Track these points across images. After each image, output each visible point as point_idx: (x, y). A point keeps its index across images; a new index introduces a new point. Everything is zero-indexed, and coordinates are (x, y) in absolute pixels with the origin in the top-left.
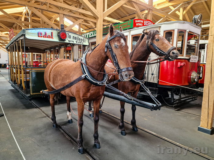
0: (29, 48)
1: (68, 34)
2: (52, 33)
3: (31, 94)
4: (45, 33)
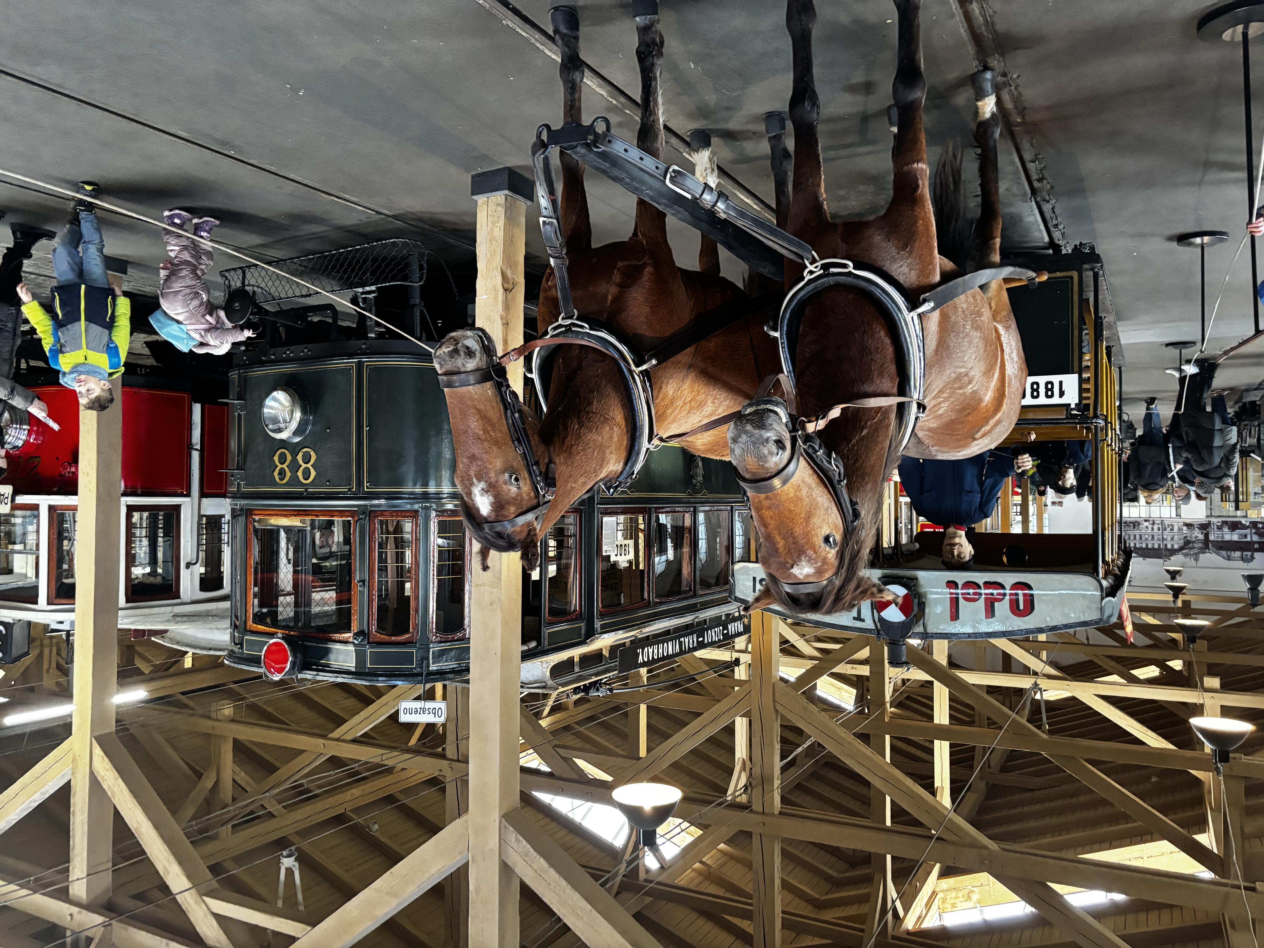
0: (1005, 559)
1: (859, 618)
2: (955, 616)
3: (1075, 274)
4: (990, 611)
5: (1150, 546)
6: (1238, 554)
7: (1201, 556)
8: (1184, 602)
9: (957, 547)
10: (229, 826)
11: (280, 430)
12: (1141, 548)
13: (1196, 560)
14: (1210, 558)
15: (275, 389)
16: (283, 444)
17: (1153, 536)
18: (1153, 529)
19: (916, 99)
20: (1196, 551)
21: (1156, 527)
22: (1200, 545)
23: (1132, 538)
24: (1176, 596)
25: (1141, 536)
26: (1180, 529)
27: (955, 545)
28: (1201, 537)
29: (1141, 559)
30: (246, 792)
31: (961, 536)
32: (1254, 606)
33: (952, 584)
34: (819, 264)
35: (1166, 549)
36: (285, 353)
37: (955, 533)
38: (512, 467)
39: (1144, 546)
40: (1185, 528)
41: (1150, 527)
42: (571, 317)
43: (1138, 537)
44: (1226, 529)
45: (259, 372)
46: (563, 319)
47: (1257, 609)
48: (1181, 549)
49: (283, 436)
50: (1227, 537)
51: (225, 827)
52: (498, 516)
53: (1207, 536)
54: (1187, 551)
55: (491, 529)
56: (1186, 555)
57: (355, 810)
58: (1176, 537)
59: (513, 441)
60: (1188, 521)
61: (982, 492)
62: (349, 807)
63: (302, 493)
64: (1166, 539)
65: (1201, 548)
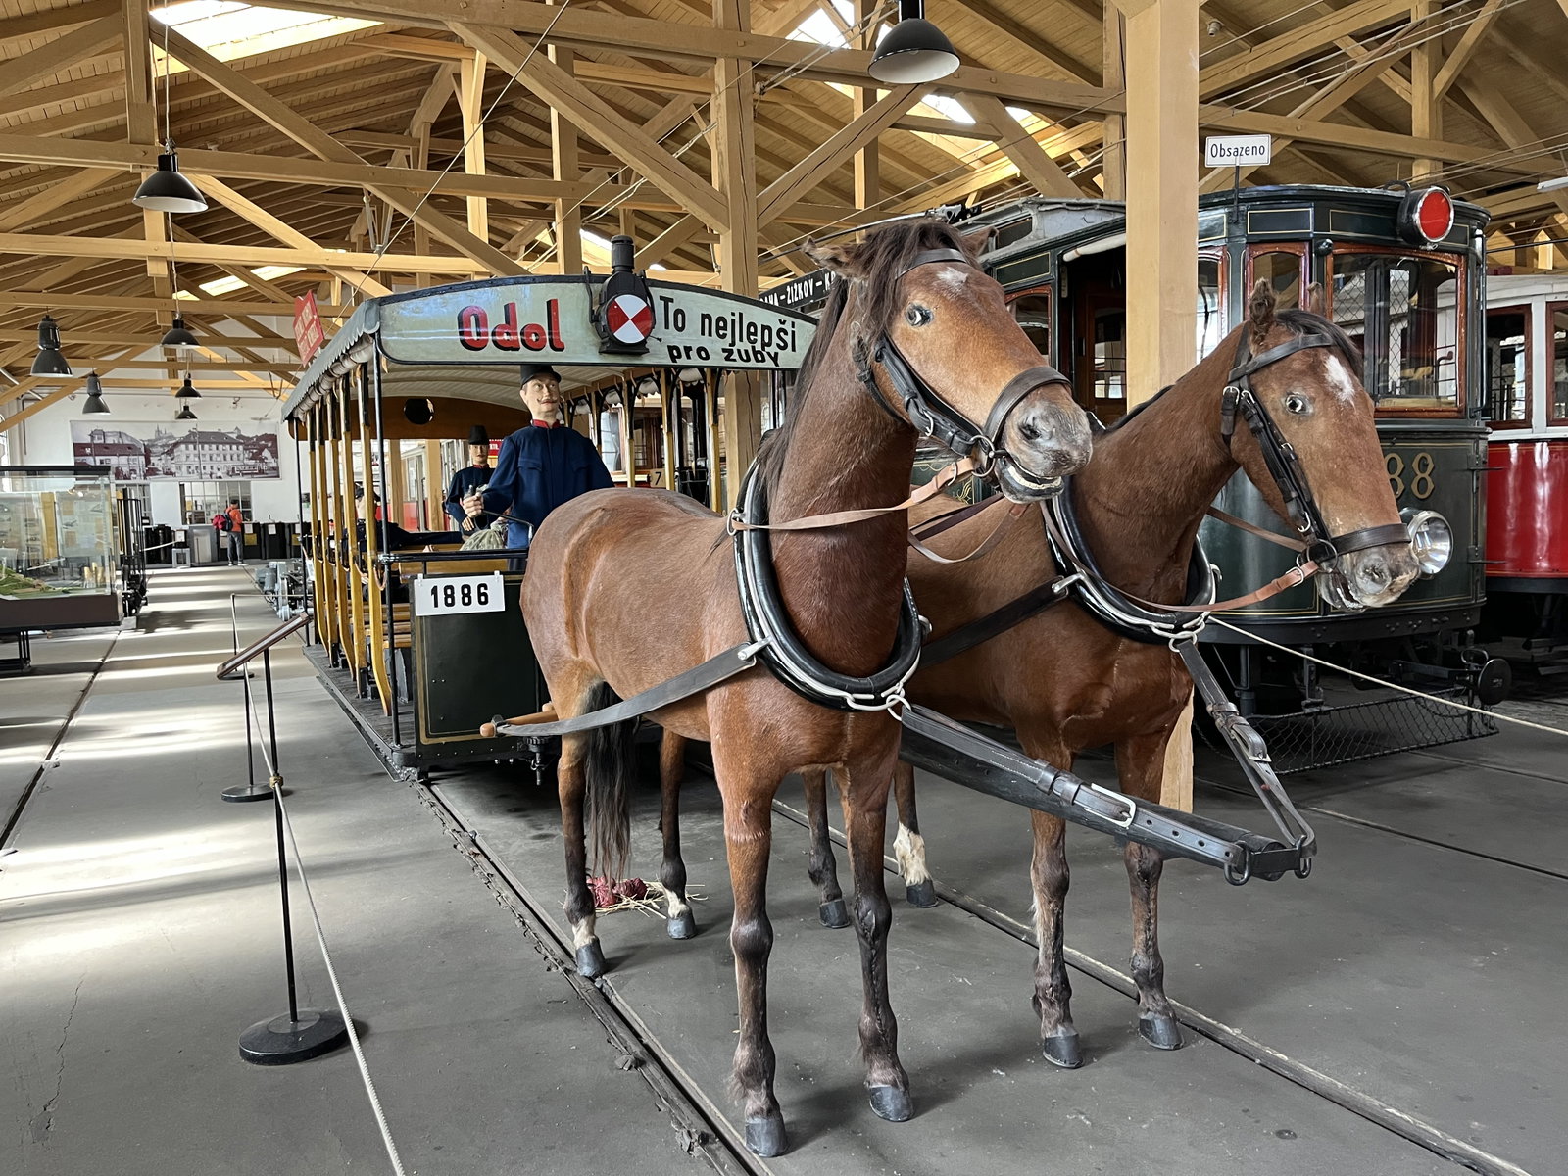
0: (431, 406)
1: (667, 300)
2: (551, 305)
3: (424, 740)
4: (509, 311)
5: (214, 446)
6: (109, 441)
7: (153, 437)
8: (176, 376)
9: (544, 398)
10: (1414, 21)
11: (1429, 521)
12: (224, 443)
13: (158, 431)
14: (141, 435)
15: (1435, 576)
16: (1423, 505)
17: (211, 459)
18: (212, 467)
19: (746, 924)
20: (159, 443)
21: (208, 470)
22: (154, 449)
23: (235, 456)
24: (188, 383)
25: (225, 459)
26: (180, 468)
27: (547, 401)
28: (153, 459)
29: (223, 431)
30: (1391, 67)
31: (539, 413)
32: (94, 375)
33: (557, 347)
34: (888, 704)
35: (194, 443)
36: (1419, 625)
37: (546, 416)
38: (1299, 423)
39: (221, 446)
40: (174, 470)
41: (215, 470)
42: (1177, 641)
43: (229, 457)
44: (126, 470)
45: (1451, 601)
46: (1191, 638)
47: (89, 371)
48: (176, 445)
49: (1425, 515)
50: (124, 459)
51: (1420, 19)
52: (1316, 355)
53: (148, 462)
54: (170, 442)
55: (1322, 338)
56: (171, 437)
57: (1238, 50)
58: (184, 458)
59: (1296, 458)
60: (170, 478)
61: (516, 468)
62: (1247, 55)
63: (1399, 440)
64: (195, 455)
65: (153, 446)
